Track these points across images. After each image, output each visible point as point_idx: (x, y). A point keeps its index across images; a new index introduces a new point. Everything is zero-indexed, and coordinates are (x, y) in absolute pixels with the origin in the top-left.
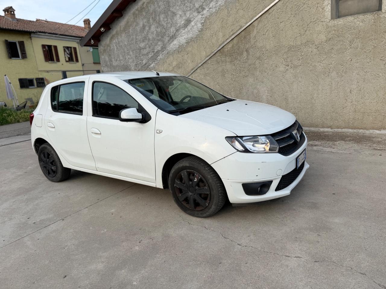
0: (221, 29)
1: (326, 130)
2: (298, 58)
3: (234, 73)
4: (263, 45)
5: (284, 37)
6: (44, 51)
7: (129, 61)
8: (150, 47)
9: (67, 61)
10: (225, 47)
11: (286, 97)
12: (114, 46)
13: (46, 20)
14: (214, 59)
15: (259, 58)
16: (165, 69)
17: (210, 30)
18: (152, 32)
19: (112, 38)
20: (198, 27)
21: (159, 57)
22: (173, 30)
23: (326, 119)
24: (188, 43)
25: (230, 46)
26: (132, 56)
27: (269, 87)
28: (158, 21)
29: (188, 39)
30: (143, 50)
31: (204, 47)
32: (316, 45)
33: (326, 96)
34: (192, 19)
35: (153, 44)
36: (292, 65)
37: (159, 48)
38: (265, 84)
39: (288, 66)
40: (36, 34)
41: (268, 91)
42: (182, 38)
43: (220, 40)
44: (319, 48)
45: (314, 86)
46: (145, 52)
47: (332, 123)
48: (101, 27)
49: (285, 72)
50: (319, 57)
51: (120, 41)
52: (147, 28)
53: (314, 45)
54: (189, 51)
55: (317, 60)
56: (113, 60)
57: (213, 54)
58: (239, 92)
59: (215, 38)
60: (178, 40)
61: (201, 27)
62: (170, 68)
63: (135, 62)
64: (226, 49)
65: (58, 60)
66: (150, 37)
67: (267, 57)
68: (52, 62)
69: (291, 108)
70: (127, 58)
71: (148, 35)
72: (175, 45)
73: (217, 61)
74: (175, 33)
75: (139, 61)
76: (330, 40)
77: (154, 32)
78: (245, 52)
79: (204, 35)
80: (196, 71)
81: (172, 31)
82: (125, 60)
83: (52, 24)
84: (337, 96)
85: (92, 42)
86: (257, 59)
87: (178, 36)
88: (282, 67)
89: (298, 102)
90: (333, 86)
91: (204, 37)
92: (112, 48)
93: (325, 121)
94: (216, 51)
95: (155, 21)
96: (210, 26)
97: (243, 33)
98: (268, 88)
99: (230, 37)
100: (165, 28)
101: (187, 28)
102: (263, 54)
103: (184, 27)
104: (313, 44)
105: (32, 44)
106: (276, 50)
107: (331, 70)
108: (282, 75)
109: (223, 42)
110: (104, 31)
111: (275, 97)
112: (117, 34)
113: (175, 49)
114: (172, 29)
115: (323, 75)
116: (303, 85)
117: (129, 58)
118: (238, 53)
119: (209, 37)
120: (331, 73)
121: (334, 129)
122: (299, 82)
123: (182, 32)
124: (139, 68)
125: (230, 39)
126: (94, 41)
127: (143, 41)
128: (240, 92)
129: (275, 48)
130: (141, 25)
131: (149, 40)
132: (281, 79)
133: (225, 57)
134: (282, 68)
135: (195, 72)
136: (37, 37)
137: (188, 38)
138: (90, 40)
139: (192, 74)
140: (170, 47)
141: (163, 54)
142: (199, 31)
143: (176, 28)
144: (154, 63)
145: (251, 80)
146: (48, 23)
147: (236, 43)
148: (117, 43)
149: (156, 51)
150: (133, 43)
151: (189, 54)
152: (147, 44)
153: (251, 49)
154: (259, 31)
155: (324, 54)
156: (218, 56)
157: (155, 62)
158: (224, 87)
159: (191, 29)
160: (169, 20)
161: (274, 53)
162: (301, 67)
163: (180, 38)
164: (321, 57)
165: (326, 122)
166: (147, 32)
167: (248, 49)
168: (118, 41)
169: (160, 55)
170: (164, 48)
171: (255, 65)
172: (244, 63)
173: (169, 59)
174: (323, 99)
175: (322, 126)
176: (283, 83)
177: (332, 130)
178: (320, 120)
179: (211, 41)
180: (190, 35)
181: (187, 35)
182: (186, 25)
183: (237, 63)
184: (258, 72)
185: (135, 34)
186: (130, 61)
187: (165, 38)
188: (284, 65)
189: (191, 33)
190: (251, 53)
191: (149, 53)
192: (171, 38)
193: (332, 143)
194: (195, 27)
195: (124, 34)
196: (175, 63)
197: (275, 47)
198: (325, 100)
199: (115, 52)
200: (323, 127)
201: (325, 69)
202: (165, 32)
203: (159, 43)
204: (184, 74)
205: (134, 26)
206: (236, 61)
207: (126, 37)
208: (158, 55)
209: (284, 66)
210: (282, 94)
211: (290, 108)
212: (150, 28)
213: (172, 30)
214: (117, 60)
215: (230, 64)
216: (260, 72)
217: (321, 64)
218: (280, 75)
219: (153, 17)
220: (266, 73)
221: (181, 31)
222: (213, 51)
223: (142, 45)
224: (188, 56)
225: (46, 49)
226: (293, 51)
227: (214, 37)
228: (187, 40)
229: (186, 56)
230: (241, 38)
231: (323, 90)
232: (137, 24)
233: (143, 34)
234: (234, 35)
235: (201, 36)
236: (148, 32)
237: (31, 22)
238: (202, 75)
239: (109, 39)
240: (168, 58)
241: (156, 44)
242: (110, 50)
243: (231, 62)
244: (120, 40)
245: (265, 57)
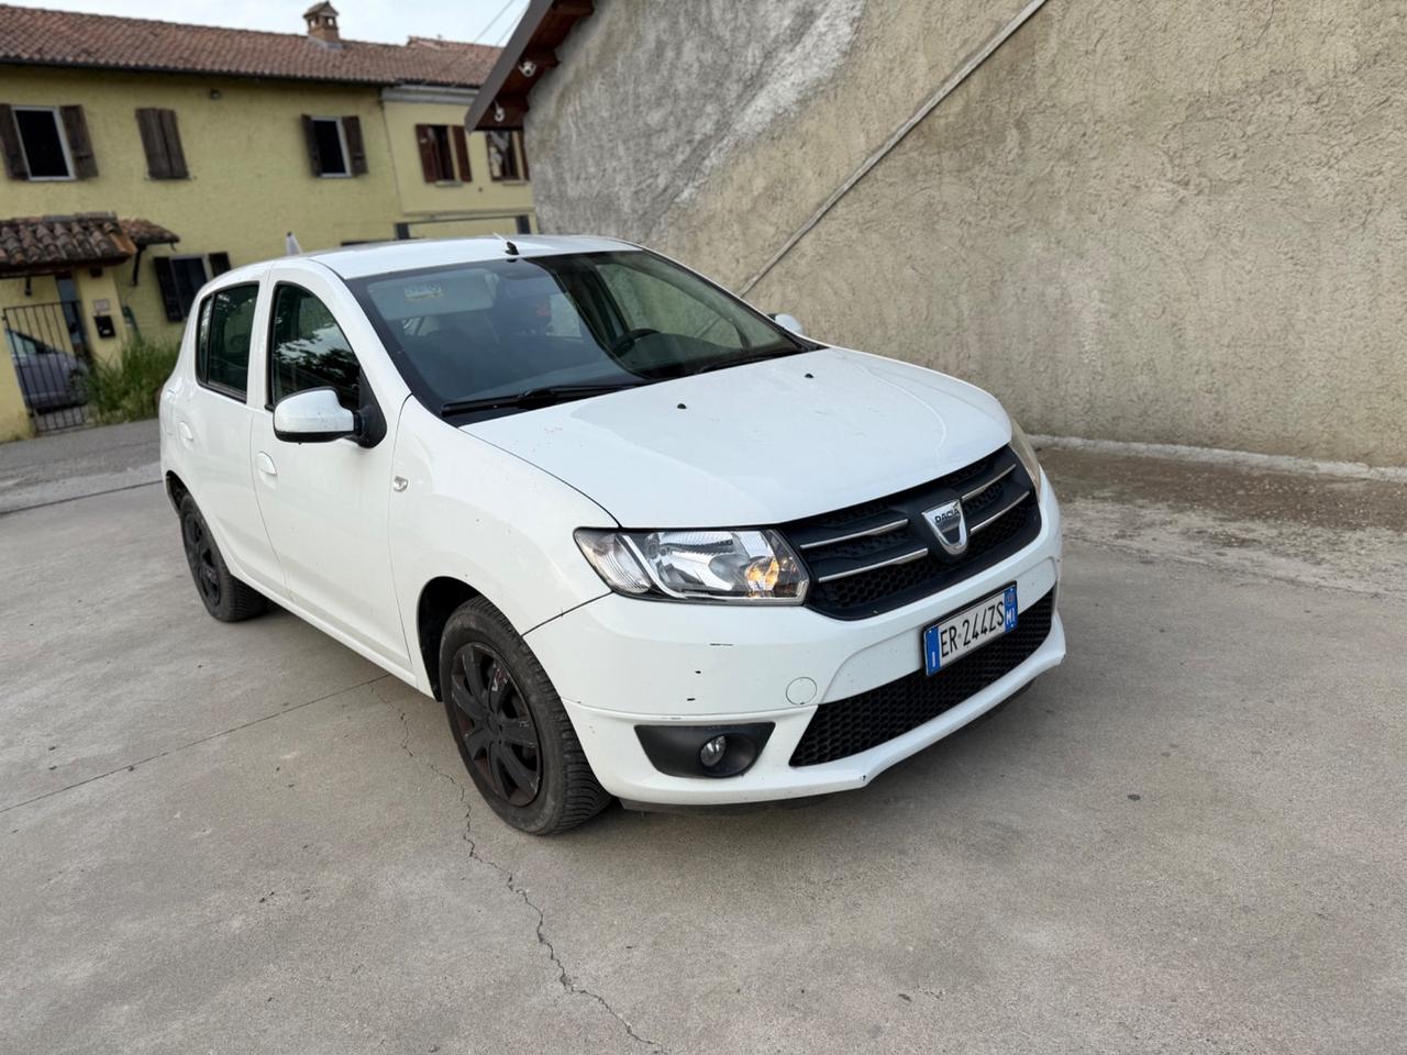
0: (921, 41)
1: (1345, 468)
2: (1231, 150)
3: (969, 218)
4: (1084, 100)
5: (1172, 59)
6: (422, 148)
7: (614, 180)
8: (678, 125)
9: (495, 179)
10: (937, 112)
11: (1175, 320)
12: (568, 126)
13: (440, 36)
14: (897, 160)
15: (1067, 154)
16: (728, 206)
17: (883, 46)
18: (686, 67)
19: (562, 96)
20: (839, 36)
21: (707, 162)
22: (754, 56)
23: (1347, 422)
24: (803, 102)
25: (956, 105)
26: (624, 161)
27: (1106, 277)
28: (706, 22)
29: (806, 89)
30: (659, 138)
31: (862, 117)
32: (1308, 89)
33: (1351, 316)
34: (818, 8)
35: (689, 112)
36: (1203, 180)
37: (709, 127)
38: (1089, 263)
39: (1187, 184)
40: (399, 91)
41: (1102, 291)
42: (782, 89)
43: (920, 84)
44: (1325, 102)
45: (1298, 271)
46: (663, 142)
47: (1375, 443)
48: (522, 61)
49: (1172, 213)
50: (1325, 140)
51: (587, 105)
52: (670, 54)
53: (1301, 89)
54: (807, 132)
55: (1317, 156)
56: (568, 176)
57: (893, 142)
58: (988, 294)
59: (902, 76)
60: (769, 92)
61: (849, 38)
62: (744, 200)
63: (634, 181)
64: (942, 121)
65: (467, 176)
66: (681, 87)
67: (1102, 147)
68: (447, 183)
69: (1196, 368)
70: (610, 171)
71: (671, 78)
72: (760, 112)
73: (908, 170)
74: (762, 65)
75: (645, 181)
76: (1375, 62)
77: (691, 66)
78: (1014, 132)
79: (860, 67)
80: (833, 213)
81: (750, 59)
82: (603, 176)
83: (457, 49)
84: (1400, 320)
85: (499, 116)
86: (1059, 159)
87: (770, 75)
88: (1159, 189)
89: (1226, 342)
90: (1385, 275)
91: (860, 75)
92: (564, 132)
93: (1342, 428)
94: (903, 131)
95: (696, 25)
96: (883, 31)
97: (1005, 50)
98: (1101, 278)
99: (957, 69)
100: (726, 50)
101: (801, 45)
102: (1084, 135)
103: (791, 41)
104: (1298, 83)
105: (385, 122)
106: (1137, 118)
107: (1376, 199)
108: (1159, 226)
109: (932, 93)
110: (532, 72)
111: (1131, 317)
112: (578, 80)
113: (759, 129)
114: (750, 51)
115: (1338, 225)
116: (1248, 267)
117: (614, 170)
118: (988, 137)
119: (879, 76)
120: (1378, 214)
121: (1383, 469)
122: (1231, 257)
123: (782, 61)
124: (647, 205)
125: (957, 80)
126: (506, 113)
127: (659, 104)
128: (992, 293)
129: (1132, 108)
130: (651, 37)
131: (676, 97)
132: (1157, 243)
133: (935, 150)
134: (1160, 196)
135: (827, 217)
136: (401, 101)
137: (804, 83)
138: (492, 108)
139: (820, 225)
140: (743, 119)
141: (720, 150)
142: (845, 54)
143: (763, 47)
144: (690, 185)
145: (1035, 247)
146: (444, 49)
147: (979, 93)
148: (579, 114)
149: (698, 137)
150: (628, 111)
151: (808, 147)
152: (671, 113)
153: (1038, 118)
154: (1070, 38)
155: (1345, 127)
156: (911, 149)
157: (694, 180)
158: (932, 273)
159: (816, 46)
160: (742, 17)
161: (1130, 130)
162: (1241, 188)
163: (776, 87)
164: (1333, 143)
165: (1346, 435)
166: (669, 66)
167: (1024, 119)
168: (582, 108)
169: (712, 154)
170: (723, 126)
171: (1053, 184)
172: (1008, 174)
173: (741, 168)
174: (1338, 333)
175: (1326, 449)
176: (1162, 259)
177: (1372, 471)
178: (1322, 423)
179: (887, 88)
180: (813, 72)
181: (800, 70)
182: (797, 34)
183: (984, 174)
184: (1063, 213)
185: (633, 77)
186: (620, 178)
187: (728, 90)
188: (1171, 180)
189: (816, 61)
190: (1035, 134)
191: (677, 146)
192: (746, 87)
194: (830, 37)
195: (600, 80)
196: (759, 184)
197: (1134, 103)
198: (1345, 338)
199: (574, 148)
200: (1332, 456)
201: (1350, 194)
202: (727, 66)
203: (709, 109)
204: (791, 222)
205: (630, 47)
206: (977, 168)
207: (606, 90)
208: (704, 155)
209: (1171, 186)
210: (1157, 304)
211: (1191, 365)
212: (679, 53)
213: (750, 54)
214: (578, 178)
215: (955, 180)
216: (1070, 210)
217: (1333, 174)
218: (1152, 226)
219: (690, 9)
220: (1096, 216)
221: (781, 55)
222: (894, 129)
223: (655, 118)
224: (805, 153)
225: (429, 140)
226: (1209, 119)
227: (896, 72)
228: (800, 92)
229: (798, 153)
230: (997, 75)
231: (1337, 290)
232: (640, 38)
233: (658, 77)
234: (970, 63)
235: (849, 74)
236: (673, 66)
237: (387, 50)
238: (851, 229)
239: (554, 98)
240: (737, 163)
241: (699, 113)
242: (557, 141)
243: (959, 171)
244: (587, 102)
245: (1091, 147)
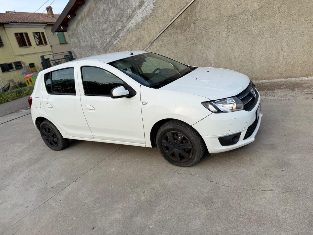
0: (170, 7)
1: (264, 81)
2: (237, 25)
3: (185, 43)
4: (207, 17)
5: (224, 9)
6: (17, 39)
7: (95, 41)
8: (111, 28)
9: (37, 45)
10: (175, 21)
11: (229, 58)
12: (80, 29)
13: (14, 11)
14: (167, 32)
15: (204, 28)
16: (127, 45)
17: (161, 8)
18: (112, 15)
19: (78, 23)
20: (151, 7)
21: (120, 35)
22: (130, 11)
23: (263, 73)
24: (143, 21)
25: (179, 20)
26: (97, 36)
27: (215, 51)
28: (116, 4)
29: (144, 18)
30: (106, 31)
31: (158, 23)
32: (250, 13)
33: (262, 54)
34: (145, 1)
35: (114, 25)
36: (232, 31)
37: (120, 28)
38: (211, 49)
39: (229, 32)
40: (8, 25)
41: (214, 54)
42: (138, 18)
43: (171, 16)
44: (254, 15)
45: (252, 46)
46: (108, 32)
47: (269, 76)
48: (68, 15)
49: (227, 38)
50: (254, 22)
51: (85, 25)
52: (107, 12)
53: (249, 13)
54: (145, 27)
55: (253, 25)
56: (81, 41)
57: (166, 28)
58: (190, 57)
59: (166, 14)
60: (134, 19)
61: (153, 7)
62: (131, 43)
63: (100, 41)
64: (177, 23)
65: (30, 45)
66: (111, 19)
67: (211, 26)
68: (25, 47)
69: (234, 67)
70: (93, 39)
71: (108, 17)
72: (132, 24)
73: (170, 34)
74: (132, 13)
75: (103, 40)
76: (262, 8)
77: (113, 14)
78: (193, 24)
79: (156, 13)
80: (153, 44)
81: (129, 12)
82: (92, 40)
83: (20, 14)
84: (271, 53)
85: (62, 28)
86: (203, 29)
87: (134, 15)
88: (224, 33)
89: (240, 61)
90: (267, 46)
91: (156, 15)
92: (79, 31)
93: (263, 74)
94: (168, 26)
95: (114, 5)
96: (161, 5)
97: (189, 8)
98: (214, 52)
99: (179, 12)
100: (122, 11)
101: (141, 9)
102: (208, 24)
103: (139, 8)
104: (248, 12)
105: (6, 33)
106: (218, 20)
107: (264, 32)
108: (225, 41)
109: (174, 18)
110: (71, 18)
111: (221, 58)
112: (82, 19)
113: (133, 27)
114: (129, 10)
115: (258, 37)
116: (242, 47)
117: (94, 38)
118: (187, 26)
119: (161, 15)
120: (265, 35)
121: (271, 80)
122: (239, 45)
123: (137, 12)
124: (104, 46)
125: (179, 15)
126: (63, 27)
127: (105, 23)
128: (191, 57)
129: (217, 18)
130: (102, 8)
131: (110, 21)
132: (225, 44)
133: (176, 29)
134: (224, 35)
135: (152, 45)
136: (9, 27)
137: (143, 17)
138: (60, 26)
139: (150, 47)
140: (128, 25)
141: (123, 32)
142: (152, 10)
143: (132, 10)
144: (116, 40)
145: (199, 47)
146: (16, 14)
147: (184, 17)
148: (83, 27)
149: (117, 30)
150: (97, 25)
151: (145, 30)
152: (109, 25)
153: (198, 21)
154: (203, 5)
155: (258, 19)
156: (170, 29)
157: (117, 39)
158: (178, 54)
159: (145, 9)
160: (126, 3)
161: (217, 22)
162: (240, 32)
163: (136, 18)
164: (256, 23)
165: (264, 75)
166: (107, 15)
167: (195, 22)
168: (84, 25)
169: (121, 33)
170: (123, 27)
171: (202, 34)
172: (192, 33)
173: (129, 36)
174: (260, 57)
175: (260, 78)
176: (226, 47)
177: (269, 81)
178: (259, 74)
179: (163, 17)
180: (145, 14)
181: (142, 14)
182: (140, 6)
183: (187, 33)
184: (205, 40)
185: (97, 18)
186: (96, 40)
187: (124, 19)
188: (226, 32)
189: (145, 12)
190: (197, 25)
191: (112, 32)
192: (128, 18)
193: (272, 92)
194: (148, 7)
195: (88, 19)
196: (134, 39)
197: (217, 17)
198: (262, 58)
199: (82, 34)
200: (261, 79)
201: (260, 32)
202: (123, 14)
203: (119, 23)
204: (143, 47)
205: (96, 11)
206: (185, 32)
207: (90, 21)
208: (119, 34)
209: (226, 33)
210: (226, 55)
211: (234, 66)
212: (110, 11)
213: (129, 11)
214: (84, 41)
215: (181, 35)
216: (206, 39)
217: (256, 28)
218: (223, 41)
219: (112, 2)
220: (212, 40)
221: (137, 11)
222: (165, 25)
223: (105, 26)
224: (145, 32)
225: (19, 37)
226: (232, 20)
227: (165, 14)
228: (142, 19)
229: (143, 32)
230: (188, 13)
231: (259, 49)
232: (99, 9)
233: (105, 17)
234: (182, 11)
235: (154, 14)
236: (108, 14)
237: (2, 15)
238: (158, 47)
239: (75, 24)
240: (128, 35)
241: (117, 25)
242: (77, 33)
243: (181, 33)
244: (85, 23)
245: (209, 26)
